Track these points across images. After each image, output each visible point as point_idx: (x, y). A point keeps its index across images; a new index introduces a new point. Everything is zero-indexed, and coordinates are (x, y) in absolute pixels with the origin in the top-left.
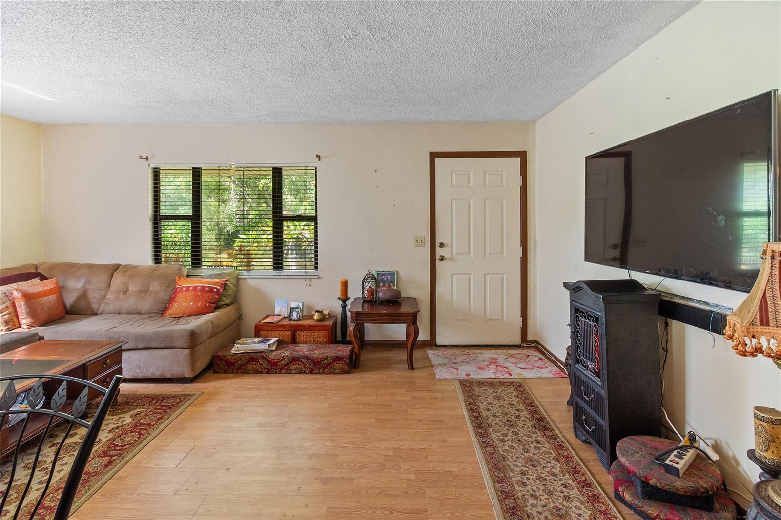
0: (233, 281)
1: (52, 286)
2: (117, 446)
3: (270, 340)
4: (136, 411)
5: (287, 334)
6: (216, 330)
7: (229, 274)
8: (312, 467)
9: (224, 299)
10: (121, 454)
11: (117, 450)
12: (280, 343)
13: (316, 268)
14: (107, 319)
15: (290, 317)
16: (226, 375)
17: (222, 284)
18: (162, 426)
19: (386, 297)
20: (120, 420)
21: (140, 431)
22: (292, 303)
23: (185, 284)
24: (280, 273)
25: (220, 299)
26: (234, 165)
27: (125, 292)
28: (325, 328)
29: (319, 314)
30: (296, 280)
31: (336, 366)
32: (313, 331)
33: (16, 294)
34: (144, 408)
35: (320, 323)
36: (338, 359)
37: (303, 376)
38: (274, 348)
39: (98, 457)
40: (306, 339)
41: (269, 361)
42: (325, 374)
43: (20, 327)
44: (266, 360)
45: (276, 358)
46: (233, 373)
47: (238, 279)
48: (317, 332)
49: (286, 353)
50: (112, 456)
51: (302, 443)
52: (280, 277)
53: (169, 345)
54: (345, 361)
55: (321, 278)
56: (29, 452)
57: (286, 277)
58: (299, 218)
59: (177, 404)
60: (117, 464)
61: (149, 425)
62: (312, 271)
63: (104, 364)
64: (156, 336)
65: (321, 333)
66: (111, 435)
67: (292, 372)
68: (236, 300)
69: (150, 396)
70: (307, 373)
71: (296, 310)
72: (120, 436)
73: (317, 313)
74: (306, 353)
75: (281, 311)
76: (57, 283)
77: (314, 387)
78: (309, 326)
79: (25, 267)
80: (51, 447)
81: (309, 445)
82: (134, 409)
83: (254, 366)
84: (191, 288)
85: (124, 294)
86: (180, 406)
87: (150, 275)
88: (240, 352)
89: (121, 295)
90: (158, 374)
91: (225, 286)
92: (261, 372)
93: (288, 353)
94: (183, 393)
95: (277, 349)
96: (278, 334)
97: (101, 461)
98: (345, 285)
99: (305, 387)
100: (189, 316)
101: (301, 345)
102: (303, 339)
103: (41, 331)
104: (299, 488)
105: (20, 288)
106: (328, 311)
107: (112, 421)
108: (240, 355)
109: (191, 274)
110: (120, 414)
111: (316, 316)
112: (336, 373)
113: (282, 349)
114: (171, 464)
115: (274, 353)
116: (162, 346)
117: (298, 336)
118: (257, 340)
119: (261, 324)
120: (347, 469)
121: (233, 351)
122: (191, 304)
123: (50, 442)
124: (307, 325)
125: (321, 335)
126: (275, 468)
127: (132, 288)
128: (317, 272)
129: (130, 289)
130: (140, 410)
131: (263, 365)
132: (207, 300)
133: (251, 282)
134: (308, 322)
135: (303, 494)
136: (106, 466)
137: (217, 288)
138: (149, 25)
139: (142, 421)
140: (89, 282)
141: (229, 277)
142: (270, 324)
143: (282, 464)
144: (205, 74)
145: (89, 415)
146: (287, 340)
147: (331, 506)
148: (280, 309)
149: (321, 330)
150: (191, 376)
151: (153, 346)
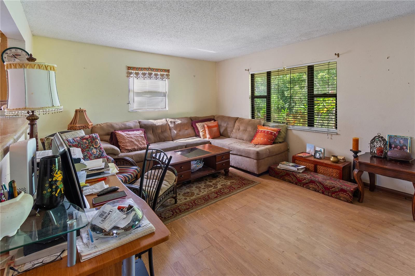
0: (284, 130)
1: (216, 124)
2: (221, 192)
3: (300, 166)
4: (232, 181)
5: (311, 166)
6: (270, 154)
7: (282, 126)
8: (296, 245)
9: (278, 139)
10: (221, 195)
11: (221, 193)
12: (306, 170)
13: (336, 128)
14: (231, 140)
15: (315, 156)
16: (275, 178)
17: (277, 131)
18: (239, 191)
19: (394, 156)
20: (226, 183)
21: (230, 190)
22: (317, 147)
23: (261, 129)
24: (311, 129)
25: (276, 138)
26: (286, 68)
27: (239, 130)
28: (338, 168)
29: (334, 158)
30: (321, 134)
31: (341, 195)
32: (329, 168)
33: (206, 126)
34: (236, 181)
35: (335, 164)
36: (342, 190)
37: (317, 194)
38: (301, 171)
39: (214, 193)
40: (324, 172)
41: (296, 178)
42: (332, 197)
43: (206, 138)
44: (295, 177)
45: (301, 177)
46: (278, 178)
47: (287, 130)
48: (332, 169)
49: (308, 176)
50: (218, 195)
51: (297, 230)
52: (311, 131)
53: (249, 156)
54: (348, 194)
55: (339, 135)
56: (199, 182)
57: (315, 131)
58: (325, 96)
59: (248, 184)
60: (218, 199)
61: (234, 188)
62: (334, 130)
63: (223, 157)
64: (244, 151)
65: (335, 171)
66: (221, 187)
67: (311, 189)
68: (285, 140)
69: (240, 177)
70: (320, 193)
71: (319, 152)
72: (223, 189)
73: (332, 157)
74: (320, 180)
75: (310, 151)
76: (218, 123)
77: (321, 202)
78: (326, 164)
79: (211, 116)
80: (204, 183)
81: (301, 233)
82: (232, 180)
83: (289, 178)
84: (263, 131)
85: (238, 130)
86: (248, 185)
87: (248, 123)
88: (282, 168)
89: (237, 131)
90: (244, 168)
91: (279, 132)
92: (292, 183)
93: (308, 177)
94: (253, 180)
95: (302, 172)
96: (306, 164)
97: (214, 195)
98: (356, 142)
99: (315, 200)
100: (261, 144)
101: (320, 175)
102: (322, 171)
103: (211, 141)
104: (283, 251)
105: (208, 124)
106: (343, 158)
107: (224, 182)
108: (282, 170)
109: (265, 125)
110: (227, 180)
111: (332, 159)
112: (341, 200)
113: (306, 174)
114: (234, 208)
115: (300, 174)
116: (246, 156)
117: (318, 169)
118: (291, 164)
119: (296, 156)
120: (318, 260)
121: (278, 167)
122: (262, 139)
123: (205, 182)
124: (324, 163)
125: (335, 172)
126: (276, 234)
127: (242, 128)
128: (336, 130)
129: (241, 128)
130: (234, 181)
131: (293, 179)
132: (269, 138)
133: (294, 132)
134: (326, 162)
135: (284, 256)
136: (215, 198)
137: (274, 133)
138: (225, 13)
139: (233, 186)
140: (228, 124)
141: (282, 128)
142: (302, 158)
143: (280, 234)
144: (257, 25)
145: (218, 177)
146: (311, 169)
147: (297, 273)
148: (310, 150)
149: (335, 169)
150: (257, 173)
151: (243, 155)
